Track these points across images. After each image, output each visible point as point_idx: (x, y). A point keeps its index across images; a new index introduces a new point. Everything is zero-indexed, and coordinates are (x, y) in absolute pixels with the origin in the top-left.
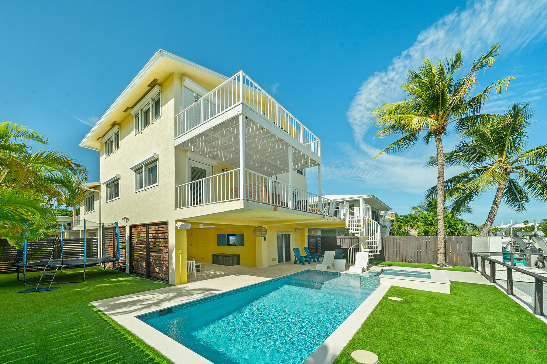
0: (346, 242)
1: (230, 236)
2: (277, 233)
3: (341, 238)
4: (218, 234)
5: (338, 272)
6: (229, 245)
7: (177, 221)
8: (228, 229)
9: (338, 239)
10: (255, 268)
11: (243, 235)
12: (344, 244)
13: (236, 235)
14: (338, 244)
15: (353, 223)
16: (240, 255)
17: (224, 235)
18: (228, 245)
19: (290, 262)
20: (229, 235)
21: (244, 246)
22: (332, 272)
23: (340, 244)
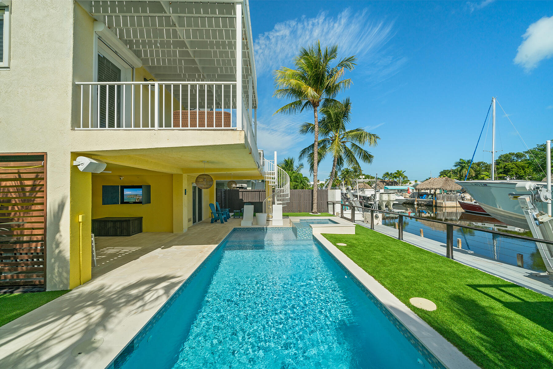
0: (247, 196)
1: (124, 189)
2: (193, 185)
3: (243, 192)
4: (103, 185)
5: (265, 227)
6: (123, 202)
7: (75, 155)
8: (121, 178)
9: (240, 193)
10: (172, 234)
11: (149, 187)
12: (245, 198)
13: (143, 187)
14: (240, 198)
15: (271, 176)
16: (142, 217)
17: (115, 188)
18: (121, 203)
19: (201, 221)
20: (123, 187)
21: (150, 203)
22: (259, 228)
23: (242, 198)
